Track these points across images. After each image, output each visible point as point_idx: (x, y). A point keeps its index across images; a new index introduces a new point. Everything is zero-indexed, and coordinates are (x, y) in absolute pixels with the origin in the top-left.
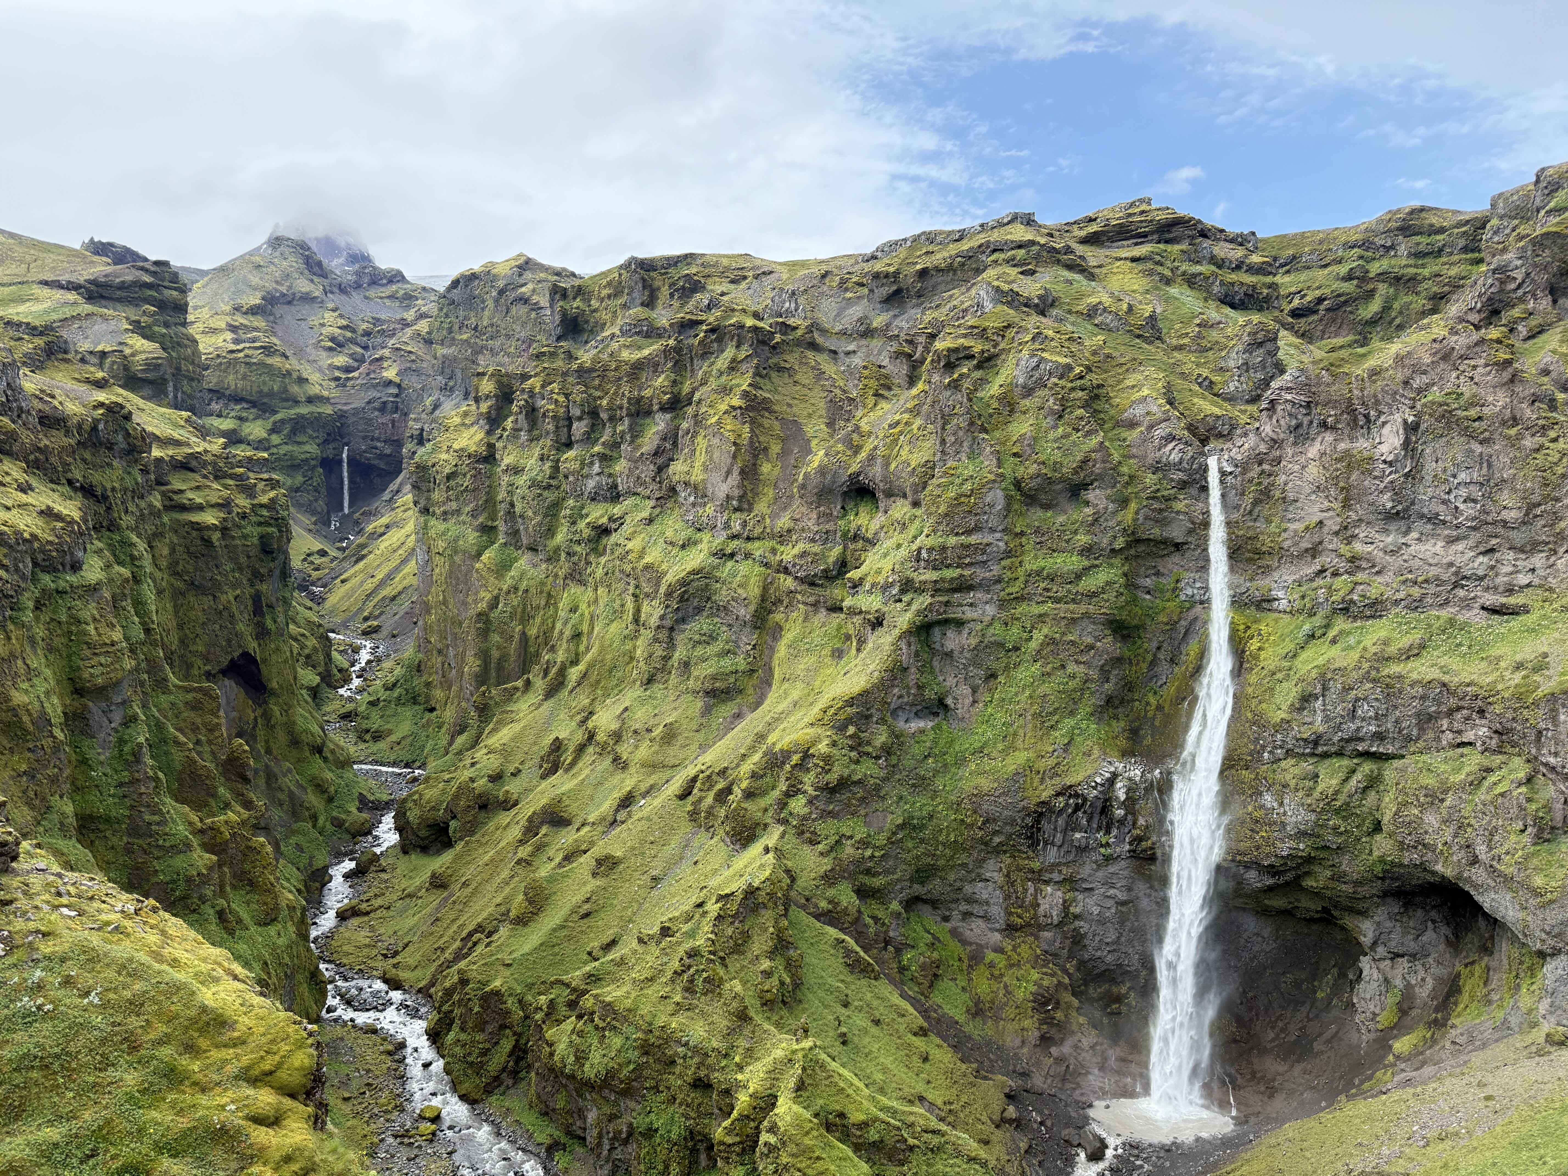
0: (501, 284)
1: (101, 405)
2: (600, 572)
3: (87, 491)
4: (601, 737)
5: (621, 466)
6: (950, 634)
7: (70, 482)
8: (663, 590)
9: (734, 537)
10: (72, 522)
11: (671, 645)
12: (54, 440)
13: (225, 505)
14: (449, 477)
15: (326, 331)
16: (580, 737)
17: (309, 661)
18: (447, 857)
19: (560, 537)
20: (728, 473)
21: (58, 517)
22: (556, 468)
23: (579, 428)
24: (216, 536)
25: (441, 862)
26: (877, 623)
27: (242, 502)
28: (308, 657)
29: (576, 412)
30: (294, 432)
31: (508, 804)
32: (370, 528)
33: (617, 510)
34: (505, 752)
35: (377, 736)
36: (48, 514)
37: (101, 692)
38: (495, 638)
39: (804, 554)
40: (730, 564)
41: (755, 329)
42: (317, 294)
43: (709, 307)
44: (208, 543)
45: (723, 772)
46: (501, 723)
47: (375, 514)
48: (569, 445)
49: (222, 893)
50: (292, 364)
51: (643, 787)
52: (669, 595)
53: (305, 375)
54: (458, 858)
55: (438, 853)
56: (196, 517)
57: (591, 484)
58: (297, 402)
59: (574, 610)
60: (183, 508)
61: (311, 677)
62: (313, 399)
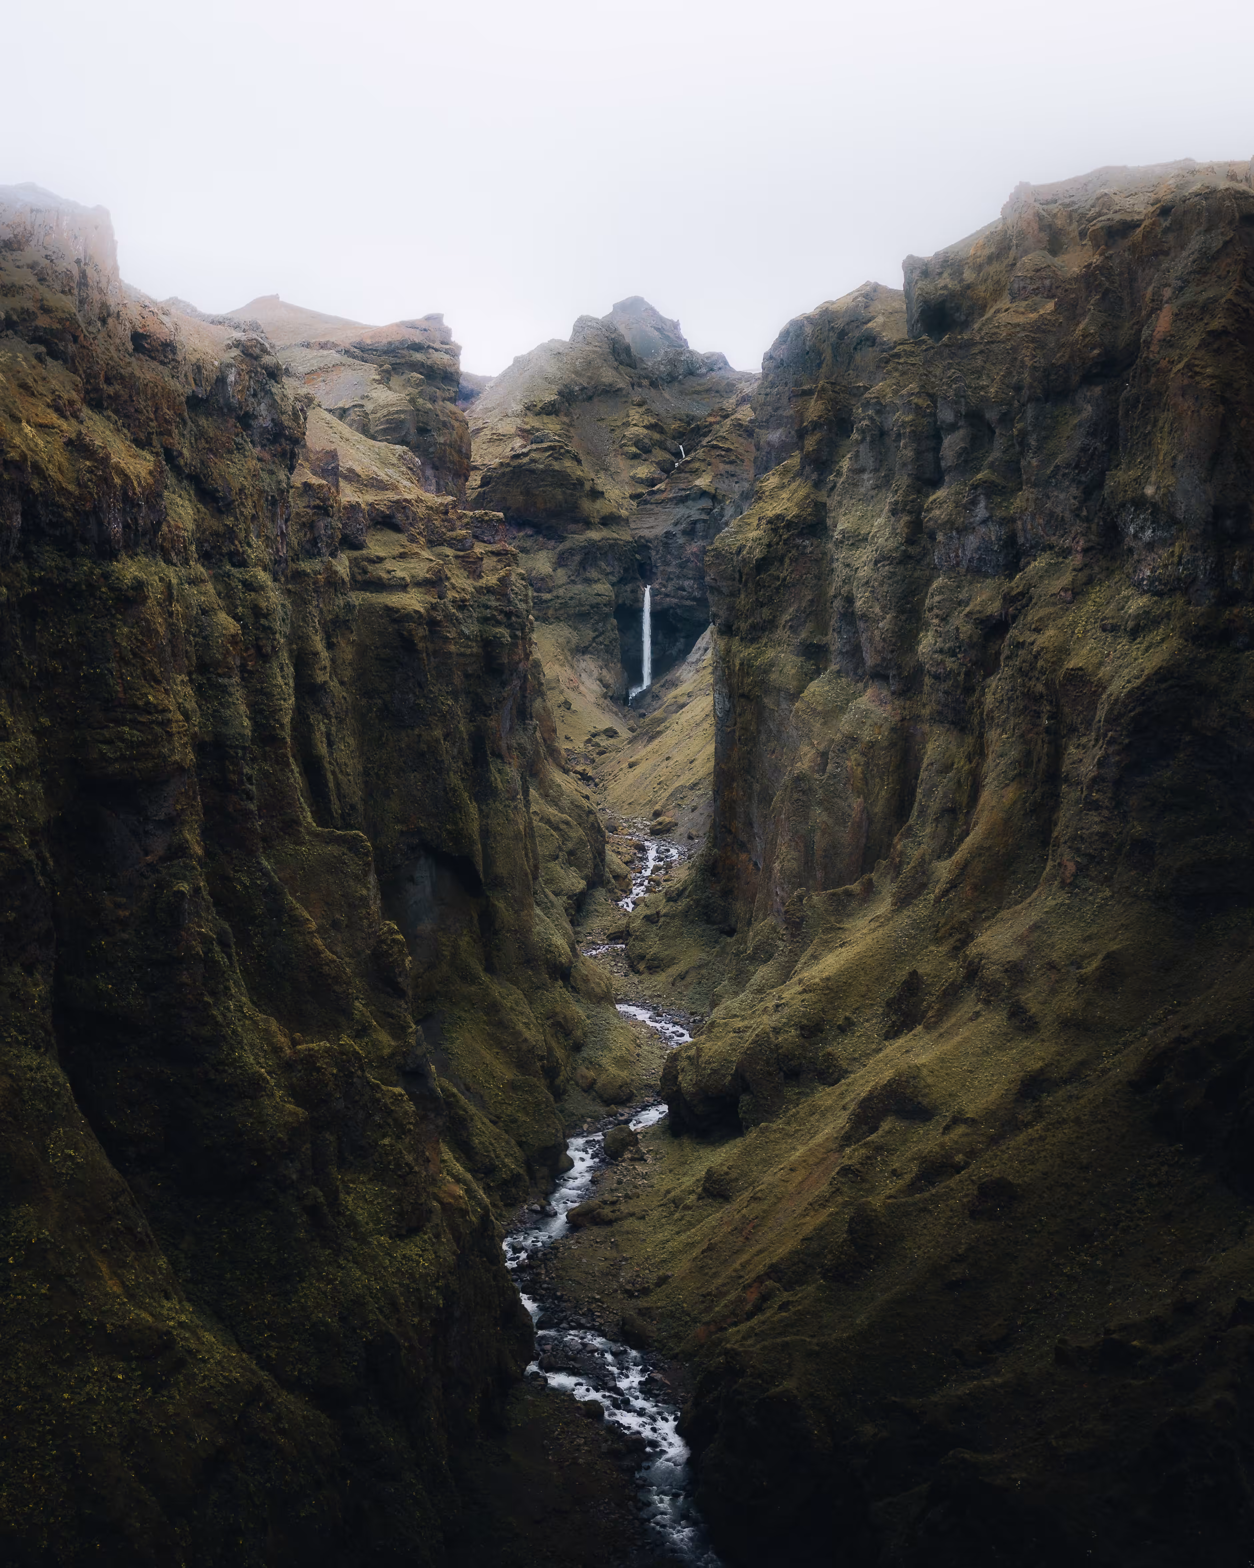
4: (989, 973)
8: (1101, 714)
13: (435, 584)
14: (759, 567)
15: (631, 431)
16: (951, 972)
17: (572, 858)
18: (732, 1150)
19: (924, 647)
22: (916, 525)
23: (952, 446)
24: (418, 630)
25: (724, 1156)
27: (460, 581)
28: (571, 853)
30: (583, 565)
31: (830, 1075)
33: (1017, 583)
34: (825, 990)
35: (658, 966)
38: (820, 816)
42: (621, 385)
46: (826, 947)
48: (936, 478)
50: (584, 471)
52: (1114, 722)
53: (600, 488)
54: (749, 1152)
55: (720, 1141)
56: (395, 600)
58: (588, 524)
60: (380, 585)
61: (574, 881)
62: (608, 520)
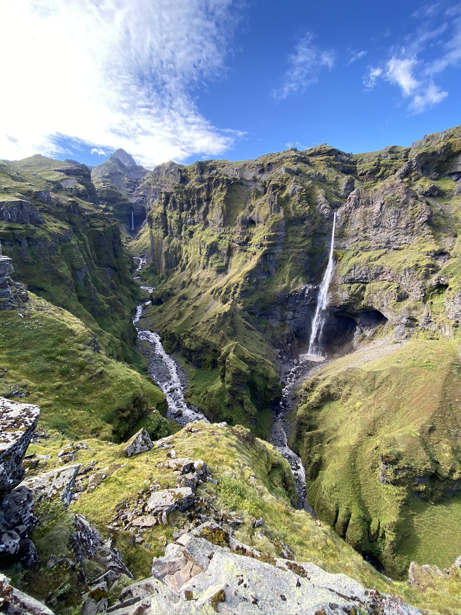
0: (166, 169)
1: (70, 201)
2: (192, 242)
3: (70, 223)
4: (193, 281)
5: (196, 216)
6: (271, 256)
7: (66, 221)
8: (206, 246)
9: (223, 233)
10: (67, 230)
11: (208, 260)
12: (60, 210)
13: (104, 226)
14: (156, 219)
15: (125, 182)
16: (189, 280)
17: (128, 263)
18: (162, 306)
19: (183, 234)
20: (221, 217)
21: (63, 229)
22: (180, 217)
23: (185, 206)
24: (103, 234)
25: (160, 307)
26: (255, 254)
27: (108, 225)
29: (184, 202)
30: (120, 208)
31: (174, 295)
32: (140, 232)
33: (195, 227)
34: (172, 283)
35: (145, 280)
36: (61, 228)
37: (80, 270)
38: (169, 258)
39: (238, 238)
40: (221, 240)
41: (227, 179)
42: (122, 172)
43: (216, 174)
44: (101, 235)
45: (221, 288)
46: (172, 277)
47: (140, 229)
48: (183, 211)
49: (112, 313)
50: (118, 191)
51: (203, 292)
52: (207, 248)
53: (121, 194)
54: (164, 306)
55: (160, 305)
56: (98, 229)
57: (189, 220)
58: (120, 201)
59: (186, 251)
60: (94, 227)
61: (129, 267)
62: (124, 200)
